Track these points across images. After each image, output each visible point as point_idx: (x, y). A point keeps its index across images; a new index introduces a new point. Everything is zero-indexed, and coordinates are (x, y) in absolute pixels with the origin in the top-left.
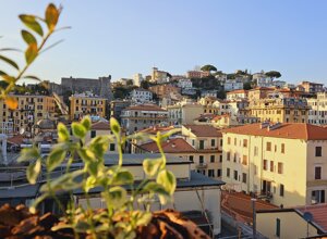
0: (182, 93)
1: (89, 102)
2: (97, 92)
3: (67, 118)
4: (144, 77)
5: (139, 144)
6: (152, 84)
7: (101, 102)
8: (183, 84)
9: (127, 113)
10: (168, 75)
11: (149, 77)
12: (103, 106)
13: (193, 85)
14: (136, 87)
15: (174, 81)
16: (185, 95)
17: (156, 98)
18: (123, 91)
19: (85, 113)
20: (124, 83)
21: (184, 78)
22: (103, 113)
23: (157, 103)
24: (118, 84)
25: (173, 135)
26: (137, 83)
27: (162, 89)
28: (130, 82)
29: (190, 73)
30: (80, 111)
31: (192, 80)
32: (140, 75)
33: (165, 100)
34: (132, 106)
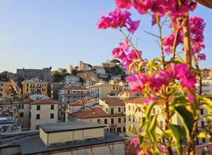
0: (99, 77)
1: (36, 85)
2: (41, 78)
3: (20, 97)
4: (74, 67)
5: (71, 113)
6: (81, 72)
7: (44, 85)
8: (99, 71)
9: (62, 92)
10: (90, 66)
11: (77, 67)
12: (46, 88)
13: (106, 72)
14: (68, 74)
15: (94, 70)
16: (101, 78)
17: (82, 81)
18: (60, 76)
19: (33, 93)
20: (60, 72)
21: (100, 67)
22: (46, 92)
23: (83, 85)
24: (57, 72)
25: (94, 105)
26: (69, 71)
27: (86, 74)
28: (65, 71)
29: (104, 64)
30: (29, 91)
31: (105, 69)
32: (71, 66)
33: (88, 82)
34: (65, 87)
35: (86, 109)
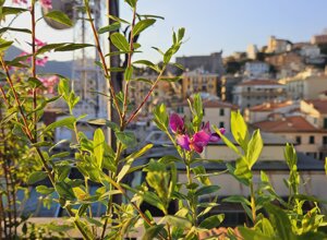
0: (306, 62)
1: (200, 80)
2: (208, 68)
3: (179, 96)
4: (260, 48)
5: (251, 122)
6: (269, 55)
7: (211, 78)
8: (307, 52)
9: (239, 89)
10: (289, 42)
11: (265, 48)
12: (214, 83)
13: (322, 52)
14: (250, 61)
15: (297, 49)
16: (309, 64)
17: (274, 70)
18: (235, 65)
19: (195, 91)
20: (237, 57)
21: (309, 44)
22: (214, 90)
23: (275, 76)
24: (232, 58)
25: (291, 111)
26: (252, 55)
27: (281, 59)
28: (244, 55)
29: (318, 38)
30: (191, 89)
31: (320, 45)
32: (255, 46)
33: (284, 72)
34: (244, 81)
35: (277, 117)
